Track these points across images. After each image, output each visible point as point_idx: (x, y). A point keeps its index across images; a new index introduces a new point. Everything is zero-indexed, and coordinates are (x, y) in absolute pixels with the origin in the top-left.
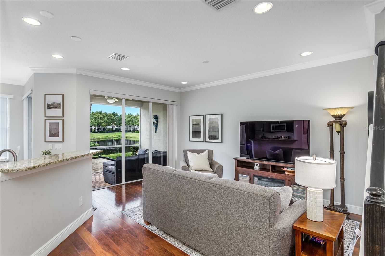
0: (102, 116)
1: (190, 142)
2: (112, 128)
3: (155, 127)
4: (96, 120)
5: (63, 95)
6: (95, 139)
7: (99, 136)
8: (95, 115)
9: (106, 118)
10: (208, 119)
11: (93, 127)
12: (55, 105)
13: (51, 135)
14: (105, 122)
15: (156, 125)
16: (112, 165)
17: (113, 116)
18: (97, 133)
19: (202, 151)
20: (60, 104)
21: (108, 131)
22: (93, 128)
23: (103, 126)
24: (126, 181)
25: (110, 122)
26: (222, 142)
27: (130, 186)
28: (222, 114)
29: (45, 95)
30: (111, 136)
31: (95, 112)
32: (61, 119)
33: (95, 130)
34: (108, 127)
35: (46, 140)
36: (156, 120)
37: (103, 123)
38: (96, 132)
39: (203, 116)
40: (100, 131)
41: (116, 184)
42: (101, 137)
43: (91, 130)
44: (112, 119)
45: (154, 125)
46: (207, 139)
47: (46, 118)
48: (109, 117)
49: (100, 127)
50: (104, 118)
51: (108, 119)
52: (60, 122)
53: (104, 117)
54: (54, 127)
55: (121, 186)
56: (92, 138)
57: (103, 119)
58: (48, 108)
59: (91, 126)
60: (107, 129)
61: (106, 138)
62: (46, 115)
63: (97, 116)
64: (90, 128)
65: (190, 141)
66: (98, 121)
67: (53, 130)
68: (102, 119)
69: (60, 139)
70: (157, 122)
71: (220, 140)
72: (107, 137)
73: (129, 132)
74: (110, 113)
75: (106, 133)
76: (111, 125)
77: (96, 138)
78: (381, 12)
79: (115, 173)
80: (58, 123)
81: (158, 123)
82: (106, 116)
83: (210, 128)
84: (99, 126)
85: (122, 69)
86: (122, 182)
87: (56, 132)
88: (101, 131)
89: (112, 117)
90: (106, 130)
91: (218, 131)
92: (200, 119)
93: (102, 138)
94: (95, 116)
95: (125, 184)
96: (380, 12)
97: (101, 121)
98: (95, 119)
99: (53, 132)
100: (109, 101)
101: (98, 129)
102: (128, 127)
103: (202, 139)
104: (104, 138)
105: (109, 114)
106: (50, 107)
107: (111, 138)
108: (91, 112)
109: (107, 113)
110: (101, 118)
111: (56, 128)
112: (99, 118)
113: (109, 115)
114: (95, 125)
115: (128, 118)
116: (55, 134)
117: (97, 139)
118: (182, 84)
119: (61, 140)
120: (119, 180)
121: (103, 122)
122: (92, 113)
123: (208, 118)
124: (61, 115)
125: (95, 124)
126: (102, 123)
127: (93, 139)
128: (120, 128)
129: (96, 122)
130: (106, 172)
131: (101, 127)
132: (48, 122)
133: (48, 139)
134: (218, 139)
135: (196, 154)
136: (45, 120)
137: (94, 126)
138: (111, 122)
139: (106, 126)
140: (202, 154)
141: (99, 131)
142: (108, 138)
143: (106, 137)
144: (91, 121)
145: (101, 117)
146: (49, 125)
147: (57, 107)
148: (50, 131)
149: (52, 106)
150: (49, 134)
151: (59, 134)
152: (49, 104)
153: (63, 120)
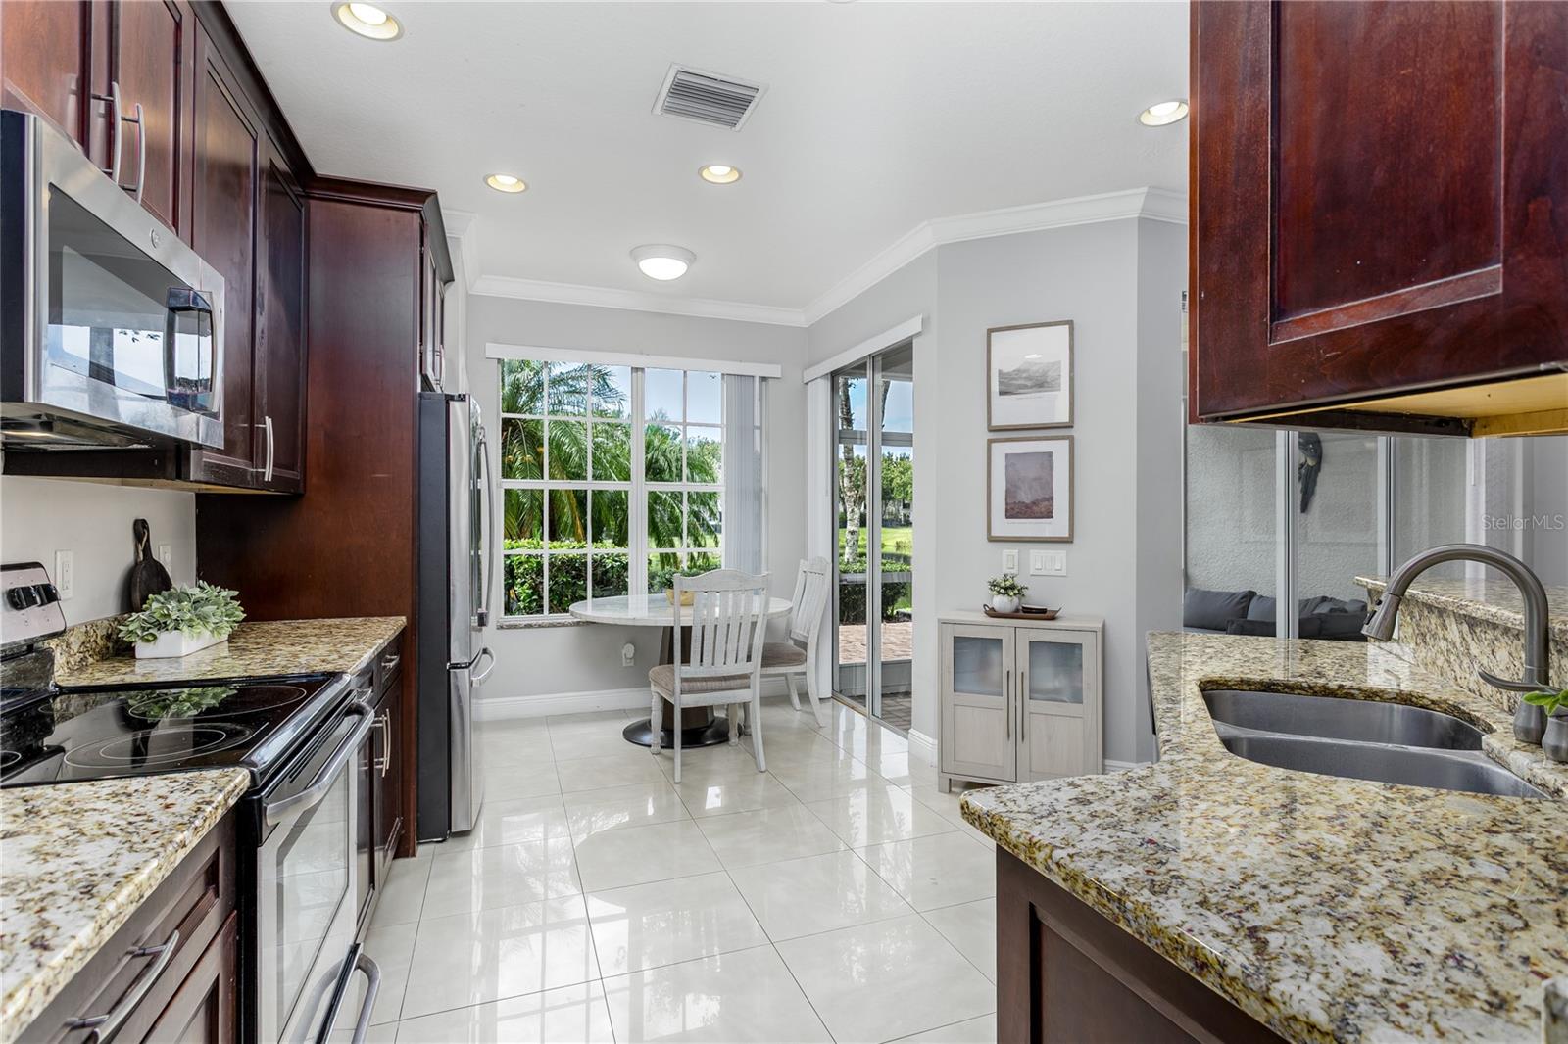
5: (1072, 326)
12: (1036, 374)
13: (1017, 510)
20: (1058, 372)
29: (990, 331)
32: (1063, 438)
35: (993, 534)
47: (992, 435)
52: (1058, 449)
54: (1030, 471)
58: (1003, 393)
62: (995, 423)
67: (1024, 487)
69: (1057, 526)
80: (1050, 455)
87: (1038, 496)
99: (1025, 497)
106: (1011, 385)
111: (1037, 479)
116: (1035, 503)
119: (1064, 534)
124: (1064, 419)
132: (1001, 450)
133: (1004, 527)
136: (990, 441)
146: (1007, 467)
147: (1046, 385)
148: (1010, 493)
149: (1021, 378)
150: (1007, 504)
151: (1052, 506)
152: (1005, 374)
153: (1071, 439)
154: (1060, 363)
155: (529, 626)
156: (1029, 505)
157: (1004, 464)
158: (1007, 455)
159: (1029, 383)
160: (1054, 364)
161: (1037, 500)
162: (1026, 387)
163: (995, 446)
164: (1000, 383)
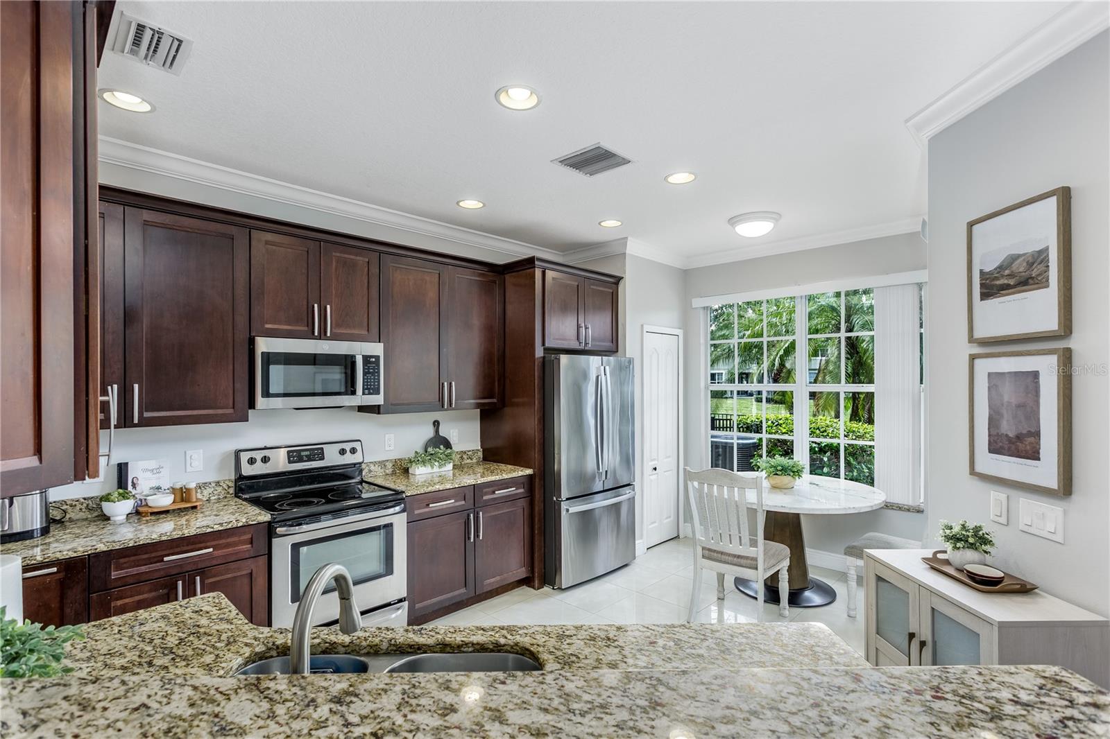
5: (1065, 194)
12: (1020, 267)
13: (1001, 444)
20: (1047, 259)
29: (972, 224)
32: (1055, 351)
35: (977, 470)
47: (976, 350)
52: (1047, 367)
54: (1014, 395)
58: (985, 296)
62: (978, 334)
67: (1007, 417)
69: (1046, 472)
80: (1035, 375)
87: (1025, 427)
99: (1008, 428)
106: (991, 286)
111: (1022, 405)
116: (1019, 437)
119: (1057, 482)
124: (1058, 327)
132: (985, 367)
136: (973, 358)
146: (989, 388)
147: (1030, 281)
148: (993, 422)
149: (1003, 276)
150: (989, 435)
151: (1039, 444)
152: (988, 273)
154: (1047, 249)
156: (1013, 438)
157: (987, 385)
158: (990, 374)
159: (1012, 282)
160: (1040, 252)
161: (1021, 434)
162: (1007, 287)
163: (977, 362)
164: (982, 285)
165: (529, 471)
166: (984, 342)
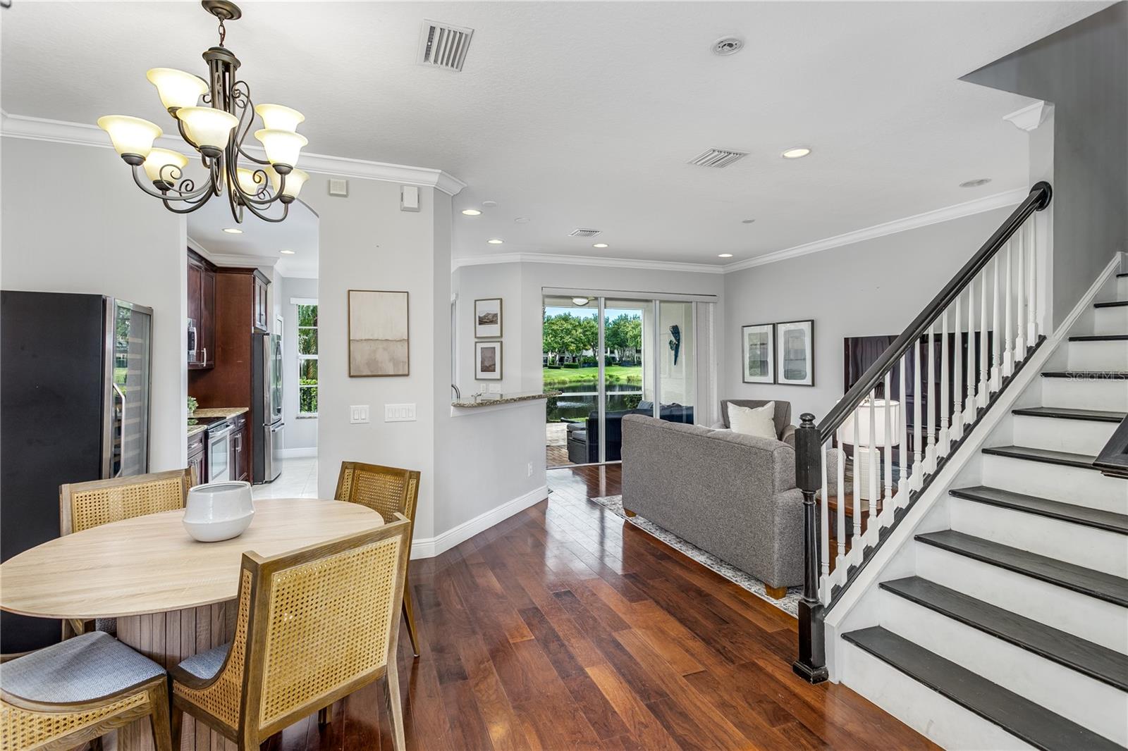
0: (570, 327)
1: (744, 384)
2: (593, 354)
3: (673, 352)
4: (555, 337)
5: (501, 300)
6: (555, 384)
7: (563, 375)
8: (553, 324)
9: (580, 330)
10: (783, 333)
11: (550, 353)
12: (490, 317)
13: (484, 369)
14: (576, 340)
15: (676, 347)
16: (582, 429)
17: (595, 324)
18: (559, 368)
19: (762, 403)
20: (497, 316)
21: (585, 363)
22: (550, 355)
23: (572, 352)
24: (606, 461)
25: (589, 341)
26: (813, 385)
27: (614, 469)
28: (813, 322)
29: (476, 301)
30: (592, 375)
31: (553, 317)
32: (498, 342)
33: (553, 361)
34: (585, 353)
35: (477, 377)
36: (675, 337)
37: (572, 343)
38: (557, 365)
39: (772, 326)
40: (565, 363)
41: (590, 463)
42: (567, 379)
43: (546, 361)
44: (593, 333)
45: (671, 348)
46: (781, 379)
47: (477, 340)
48: (585, 327)
49: (566, 353)
50: (574, 332)
51: (584, 333)
52: (497, 346)
53: (575, 327)
54: (488, 354)
55: (597, 468)
56: (549, 381)
57: (573, 335)
58: (480, 324)
59: (545, 352)
60: (582, 359)
61: (580, 381)
62: (478, 336)
63: (558, 327)
64: (541, 356)
65: (746, 382)
66: (562, 338)
67: (487, 360)
68: (569, 334)
69: (496, 375)
70: (678, 341)
71: (808, 381)
72: (583, 379)
73: (635, 365)
74: (589, 317)
75: (580, 370)
76: (592, 349)
77: (556, 381)
78: (1038, 126)
79: (587, 443)
80: (494, 348)
81: (679, 343)
82: (580, 325)
83: (787, 352)
84: (564, 352)
85: (595, 246)
86: (600, 460)
87: (491, 363)
88: (568, 363)
89: (593, 327)
90: (579, 360)
91: (805, 359)
92: (767, 333)
93: (570, 382)
94: (555, 327)
95: (605, 465)
96: (1036, 127)
97: (567, 339)
98: (555, 335)
99: (487, 364)
100: (577, 301)
101: (561, 359)
102: (634, 351)
103: (770, 378)
104: (574, 381)
105: (586, 319)
106: (482, 321)
107: (592, 381)
108: (544, 319)
109: (582, 319)
110: (568, 332)
111: (490, 357)
112: (562, 330)
113: (585, 323)
114: (555, 348)
115: (633, 328)
116: (490, 366)
117: (559, 383)
118: (720, 257)
119: (499, 377)
120: (594, 457)
121: (573, 340)
122: (548, 320)
123: (782, 329)
124: (499, 335)
125: (555, 345)
126: (570, 344)
127: (550, 384)
128: (613, 355)
129: (556, 342)
130: (572, 442)
131: (567, 355)
132: (480, 346)
133: (481, 375)
134: (804, 377)
135: (747, 409)
136: (476, 343)
137: (552, 352)
138: (592, 342)
139: (580, 350)
140: (760, 409)
141: (562, 365)
142: (585, 381)
143: (580, 379)
144: (545, 338)
145: (568, 329)
146: (481, 352)
147: (492, 322)
148: (482, 363)
149: (484, 319)
150: (481, 367)
151: (495, 367)
152: (480, 316)
153: (502, 342)
154: (498, 313)
155: (310, 418)
156: (489, 367)
158: (481, 348)
159: (488, 321)
160: (496, 314)
162: (486, 322)
163: (477, 344)
164: (479, 321)
165: (247, 409)
166: (478, 338)
